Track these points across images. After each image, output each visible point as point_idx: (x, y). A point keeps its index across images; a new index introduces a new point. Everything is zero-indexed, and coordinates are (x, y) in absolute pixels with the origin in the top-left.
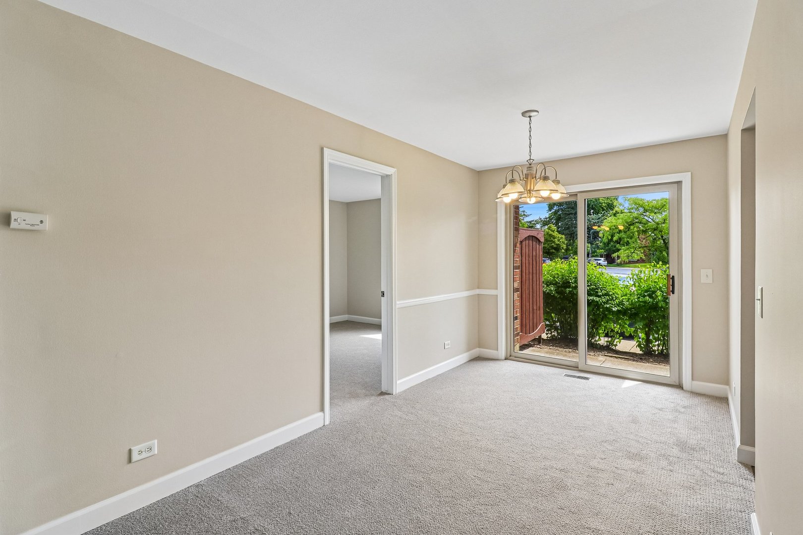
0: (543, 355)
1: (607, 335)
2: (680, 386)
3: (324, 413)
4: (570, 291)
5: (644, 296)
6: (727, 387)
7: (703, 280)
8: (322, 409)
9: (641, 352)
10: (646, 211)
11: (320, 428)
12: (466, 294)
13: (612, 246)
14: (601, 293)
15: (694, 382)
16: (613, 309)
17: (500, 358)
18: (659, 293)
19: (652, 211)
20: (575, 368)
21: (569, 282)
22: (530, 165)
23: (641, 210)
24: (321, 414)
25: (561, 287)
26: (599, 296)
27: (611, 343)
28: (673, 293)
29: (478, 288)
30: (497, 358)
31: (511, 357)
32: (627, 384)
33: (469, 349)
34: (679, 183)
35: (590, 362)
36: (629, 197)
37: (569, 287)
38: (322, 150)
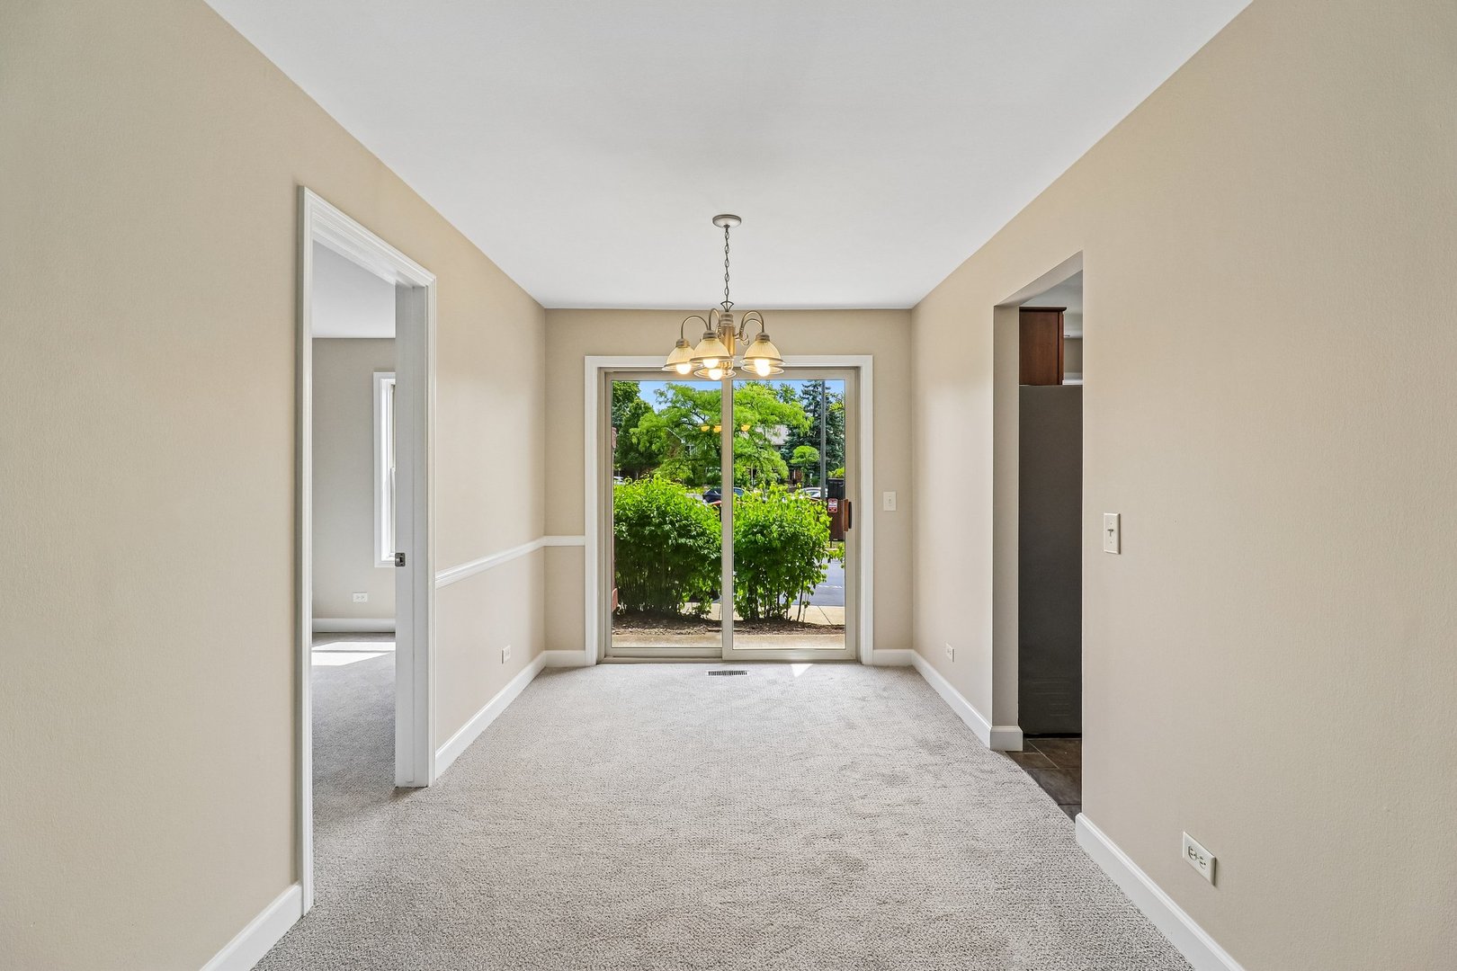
0: (634, 645)
1: (693, 599)
2: (857, 661)
3: (302, 884)
4: (651, 531)
5: (754, 534)
6: (912, 651)
7: (887, 507)
8: (297, 876)
9: (741, 619)
10: (696, 406)
11: (297, 927)
12: (529, 547)
13: (632, 458)
14: (695, 533)
15: (877, 651)
16: (712, 557)
17: (589, 663)
18: (775, 527)
19: (704, 408)
20: (717, 658)
21: (649, 517)
22: (727, 311)
23: (690, 404)
24: (296, 888)
25: (636, 524)
26: (693, 537)
27: (701, 610)
28: (850, 527)
29: (545, 534)
30: (582, 664)
31: (608, 659)
32: (798, 669)
33: (534, 656)
34: (857, 369)
35: (737, 646)
36: (674, 384)
37: (649, 524)
38: (299, 192)
